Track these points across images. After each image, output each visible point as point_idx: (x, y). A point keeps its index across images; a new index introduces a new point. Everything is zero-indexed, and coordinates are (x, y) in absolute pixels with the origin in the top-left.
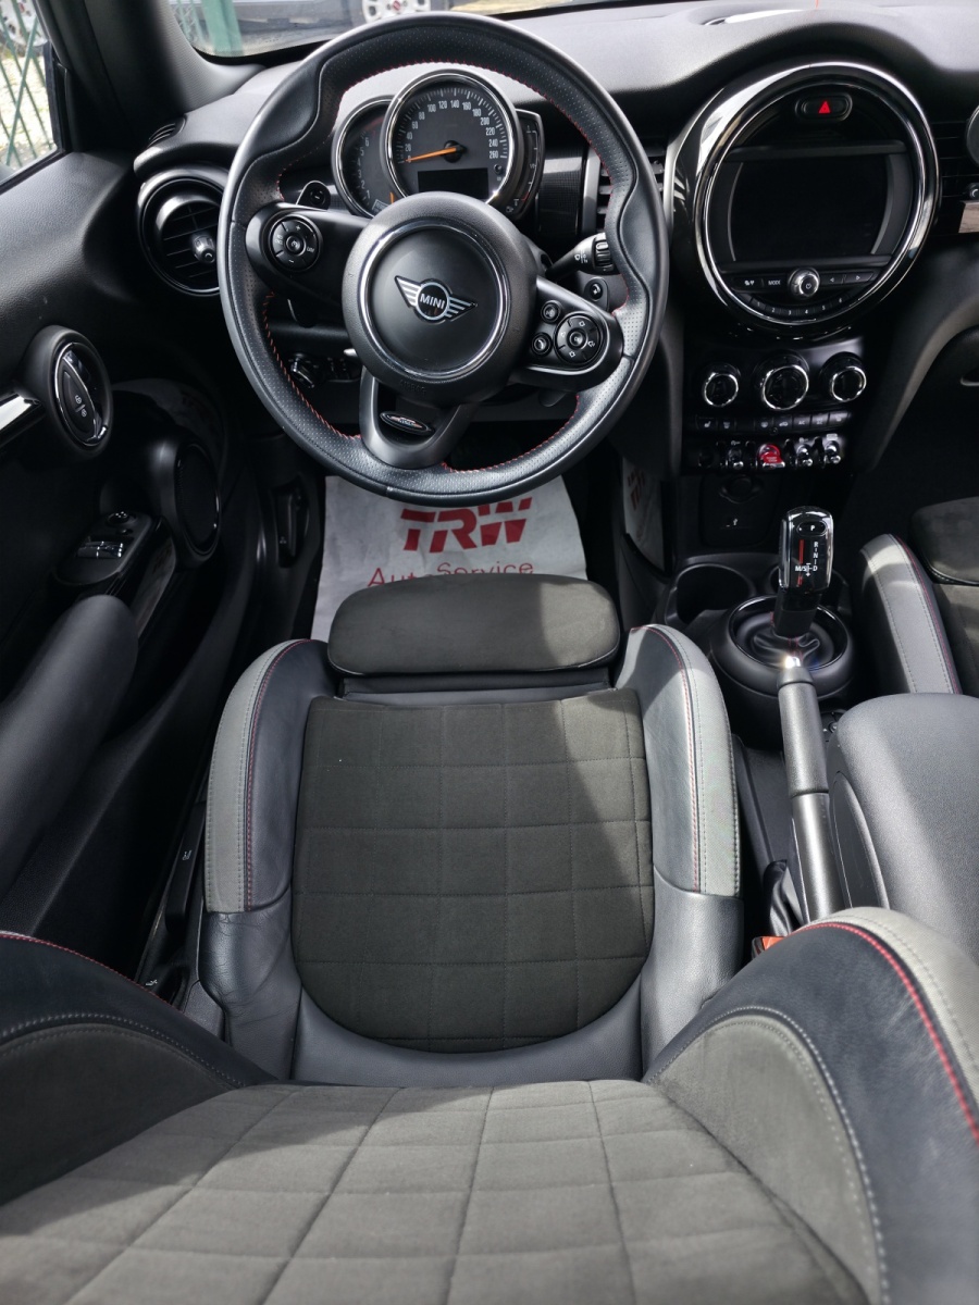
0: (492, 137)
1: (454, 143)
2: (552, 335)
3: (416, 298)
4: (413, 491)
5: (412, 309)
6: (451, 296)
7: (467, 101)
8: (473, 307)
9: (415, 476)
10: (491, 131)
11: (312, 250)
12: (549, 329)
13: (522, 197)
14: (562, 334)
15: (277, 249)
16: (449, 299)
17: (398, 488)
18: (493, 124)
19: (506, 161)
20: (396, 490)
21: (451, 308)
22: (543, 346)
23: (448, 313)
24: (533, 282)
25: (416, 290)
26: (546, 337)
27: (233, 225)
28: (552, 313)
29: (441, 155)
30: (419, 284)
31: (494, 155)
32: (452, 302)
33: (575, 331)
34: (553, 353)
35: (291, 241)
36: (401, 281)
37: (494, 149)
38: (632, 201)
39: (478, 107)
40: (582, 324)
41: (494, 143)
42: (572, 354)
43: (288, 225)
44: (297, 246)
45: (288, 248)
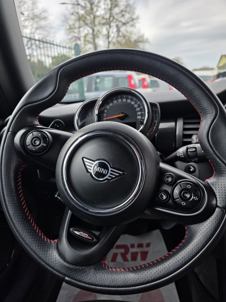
0: (139, 111)
1: (123, 113)
2: (170, 192)
3: (92, 168)
4: (80, 281)
5: (89, 174)
6: (111, 167)
7: (129, 99)
8: (123, 174)
9: (83, 271)
10: (138, 109)
11: (45, 145)
12: (168, 188)
13: (151, 132)
14: (176, 191)
15: (27, 144)
16: (110, 169)
17: (71, 278)
18: (139, 106)
19: (144, 119)
20: (70, 279)
21: (111, 174)
22: (164, 197)
23: (109, 176)
24: (158, 164)
25: (93, 164)
26: (166, 192)
27: (9, 133)
28: (170, 179)
29: (118, 117)
30: (94, 161)
31: (139, 117)
32: (111, 171)
33: (184, 190)
34: (171, 201)
35: (35, 140)
36: (85, 160)
37: (139, 115)
38: (216, 123)
39: (133, 101)
40: (189, 187)
41: (139, 113)
42: (184, 204)
43: (35, 133)
44: (38, 143)
45: (33, 143)
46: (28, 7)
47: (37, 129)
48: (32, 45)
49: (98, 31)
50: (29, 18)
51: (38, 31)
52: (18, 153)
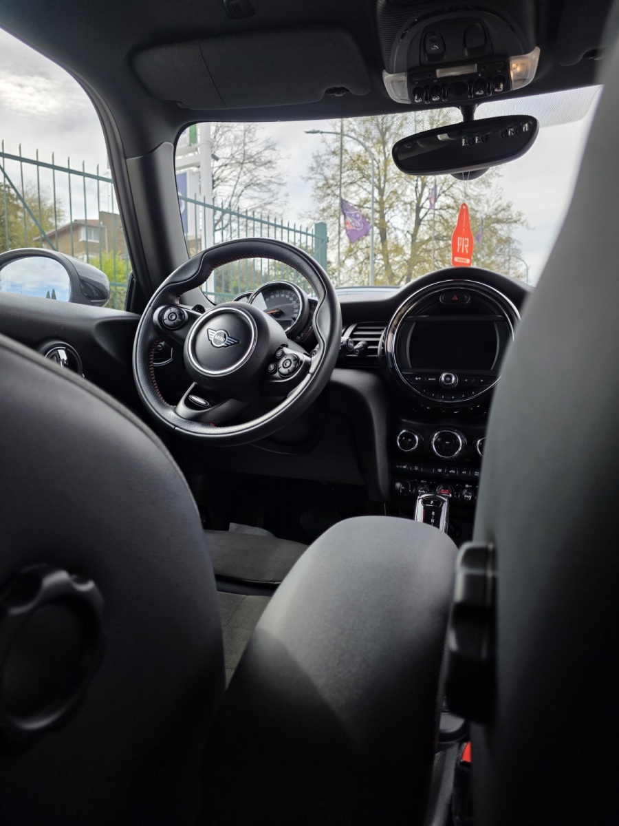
1: (277, 309)
3: (213, 337)
5: (211, 343)
6: (229, 337)
7: (288, 295)
8: (238, 343)
11: (179, 320)
14: (282, 362)
15: (164, 318)
16: (227, 338)
18: (297, 303)
20: (179, 429)
21: (227, 342)
23: (225, 344)
25: (214, 334)
28: (280, 354)
30: (216, 331)
33: (287, 360)
35: (172, 315)
36: (210, 331)
39: (292, 297)
43: (173, 309)
44: (174, 317)
45: (169, 317)
46: (236, 138)
47: (175, 306)
48: (230, 221)
49: (395, 192)
50: (233, 162)
51: (249, 192)
52: (156, 327)
